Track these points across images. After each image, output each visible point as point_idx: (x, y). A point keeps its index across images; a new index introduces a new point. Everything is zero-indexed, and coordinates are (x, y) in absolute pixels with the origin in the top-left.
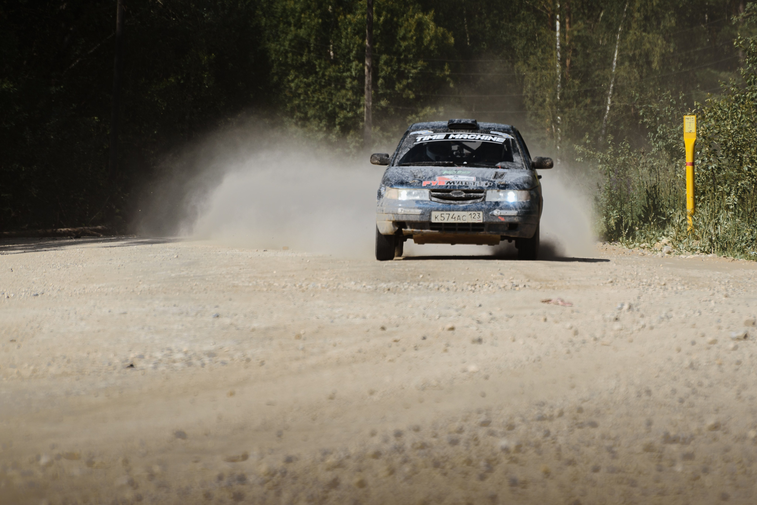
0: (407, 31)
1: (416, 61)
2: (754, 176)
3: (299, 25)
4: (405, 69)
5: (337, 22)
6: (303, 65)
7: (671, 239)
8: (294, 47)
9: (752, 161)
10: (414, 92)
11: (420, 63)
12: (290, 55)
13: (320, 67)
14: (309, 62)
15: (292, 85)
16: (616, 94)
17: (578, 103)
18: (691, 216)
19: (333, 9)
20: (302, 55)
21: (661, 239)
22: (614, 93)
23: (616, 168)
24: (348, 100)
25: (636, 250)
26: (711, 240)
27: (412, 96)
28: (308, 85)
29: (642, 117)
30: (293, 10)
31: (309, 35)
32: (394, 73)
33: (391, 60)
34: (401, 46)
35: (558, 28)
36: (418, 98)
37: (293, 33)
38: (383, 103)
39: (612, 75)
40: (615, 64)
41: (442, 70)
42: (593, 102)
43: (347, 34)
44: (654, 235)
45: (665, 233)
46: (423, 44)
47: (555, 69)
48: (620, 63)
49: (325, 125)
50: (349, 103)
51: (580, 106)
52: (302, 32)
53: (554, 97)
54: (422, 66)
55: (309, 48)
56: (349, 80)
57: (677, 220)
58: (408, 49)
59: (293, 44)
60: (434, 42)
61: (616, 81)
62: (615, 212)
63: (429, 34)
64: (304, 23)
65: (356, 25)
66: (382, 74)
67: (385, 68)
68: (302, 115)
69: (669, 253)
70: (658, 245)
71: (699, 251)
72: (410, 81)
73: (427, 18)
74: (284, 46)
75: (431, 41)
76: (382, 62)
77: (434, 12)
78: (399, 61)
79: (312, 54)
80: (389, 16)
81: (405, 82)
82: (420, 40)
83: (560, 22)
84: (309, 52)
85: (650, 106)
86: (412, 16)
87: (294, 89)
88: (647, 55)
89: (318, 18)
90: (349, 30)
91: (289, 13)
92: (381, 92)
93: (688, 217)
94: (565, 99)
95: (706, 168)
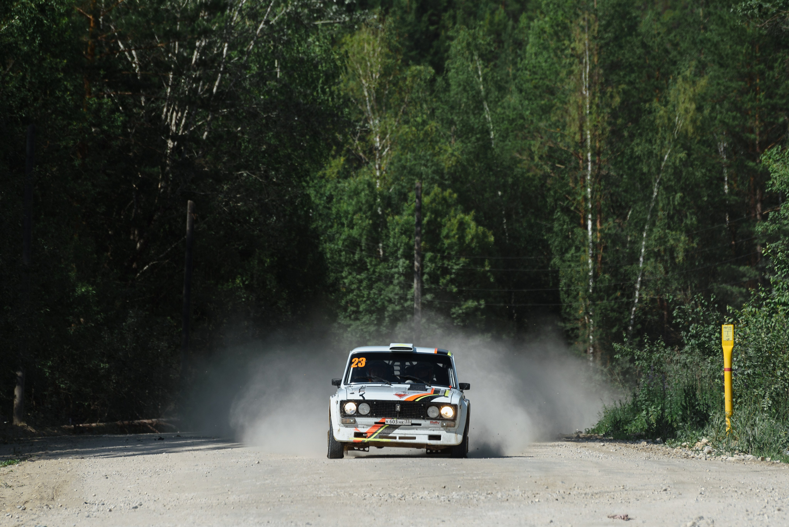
0: (450, 230)
1: (458, 259)
2: (786, 380)
3: (351, 226)
4: (448, 265)
5: (385, 222)
6: (355, 263)
7: (711, 439)
8: (347, 246)
9: (785, 366)
10: (456, 287)
11: (462, 260)
12: (344, 253)
13: (371, 265)
14: (361, 260)
15: (346, 281)
16: (644, 287)
17: (609, 296)
18: (730, 418)
19: (382, 211)
20: (354, 254)
21: (700, 438)
22: (641, 286)
23: (652, 364)
24: (396, 294)
25: (678, 449)
26: (748, 441)
27: (455, 290)
28: (361, 281)
29: (676, 318)
30: (347, 212)
31: (361, 235)
32: (438, 270)
33: (435, 257)
34: (444, 244)
35: (590, 227)
36: (460, 292)
37: (347, 233)
38: (429, 297)
39: (639, 270)
40: (641, 259)
41: (483, 266)
42: (622, 295)
43: (395, 233)
44: (694, 434)
45: (705, 433)
46: (464, 242)
47: (588, 264)
48: (646, 259)
49: (376, 318)
50: (397, 297)
51: (611, 298)
52: (355, 232)
53: (587, 290)
54: (464, 262)
55: (361, 246)
56: (396, 276)
57: (716, 422)
58: (451, 247)
59: (346, 243)
60: (475, 240)
61: (643, 275)
62: (653, 407)
63: (470, 232)
64: (356, 224)
65: (403, 225)
66: (427, 270)
67: (429, 264)
68: (355, 309)
69: (709, 453)
70: (699, 445)
71: (737, 452)
72: (453, 276)
73: (468, 218)
74: (338, 245)
75: (472, 239)
76: (427, 259)
77: (475, 212)
78: (443, 258)
79: (364, 253)
80: (433, 216)
81: (448, 277)
82: (462, 238)
83: (592, 221)
84: (361, 250)
85: (683, 307)
86: (455, 217)
87: (347, 284)
88: (672, 251)
89: (370, 219)
90: (396, 230)
91: (342, 215)
92: (426, 286)
93: (727, 419)
94: (597, 292)
95: (742, 374)
